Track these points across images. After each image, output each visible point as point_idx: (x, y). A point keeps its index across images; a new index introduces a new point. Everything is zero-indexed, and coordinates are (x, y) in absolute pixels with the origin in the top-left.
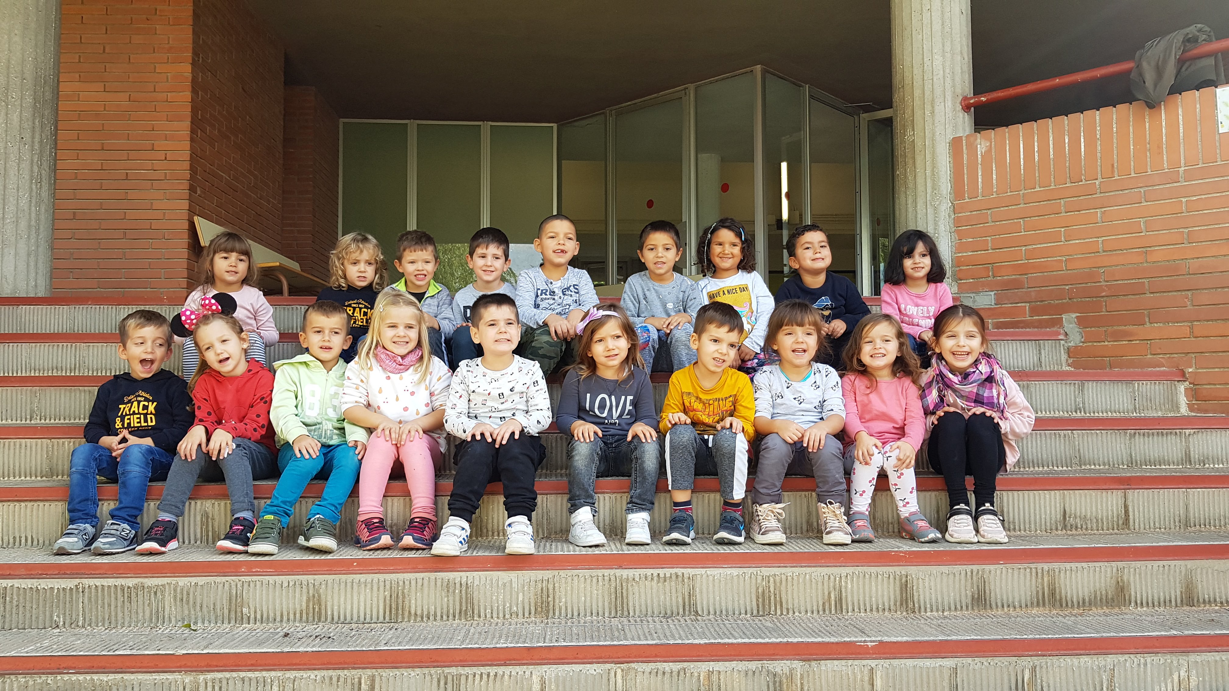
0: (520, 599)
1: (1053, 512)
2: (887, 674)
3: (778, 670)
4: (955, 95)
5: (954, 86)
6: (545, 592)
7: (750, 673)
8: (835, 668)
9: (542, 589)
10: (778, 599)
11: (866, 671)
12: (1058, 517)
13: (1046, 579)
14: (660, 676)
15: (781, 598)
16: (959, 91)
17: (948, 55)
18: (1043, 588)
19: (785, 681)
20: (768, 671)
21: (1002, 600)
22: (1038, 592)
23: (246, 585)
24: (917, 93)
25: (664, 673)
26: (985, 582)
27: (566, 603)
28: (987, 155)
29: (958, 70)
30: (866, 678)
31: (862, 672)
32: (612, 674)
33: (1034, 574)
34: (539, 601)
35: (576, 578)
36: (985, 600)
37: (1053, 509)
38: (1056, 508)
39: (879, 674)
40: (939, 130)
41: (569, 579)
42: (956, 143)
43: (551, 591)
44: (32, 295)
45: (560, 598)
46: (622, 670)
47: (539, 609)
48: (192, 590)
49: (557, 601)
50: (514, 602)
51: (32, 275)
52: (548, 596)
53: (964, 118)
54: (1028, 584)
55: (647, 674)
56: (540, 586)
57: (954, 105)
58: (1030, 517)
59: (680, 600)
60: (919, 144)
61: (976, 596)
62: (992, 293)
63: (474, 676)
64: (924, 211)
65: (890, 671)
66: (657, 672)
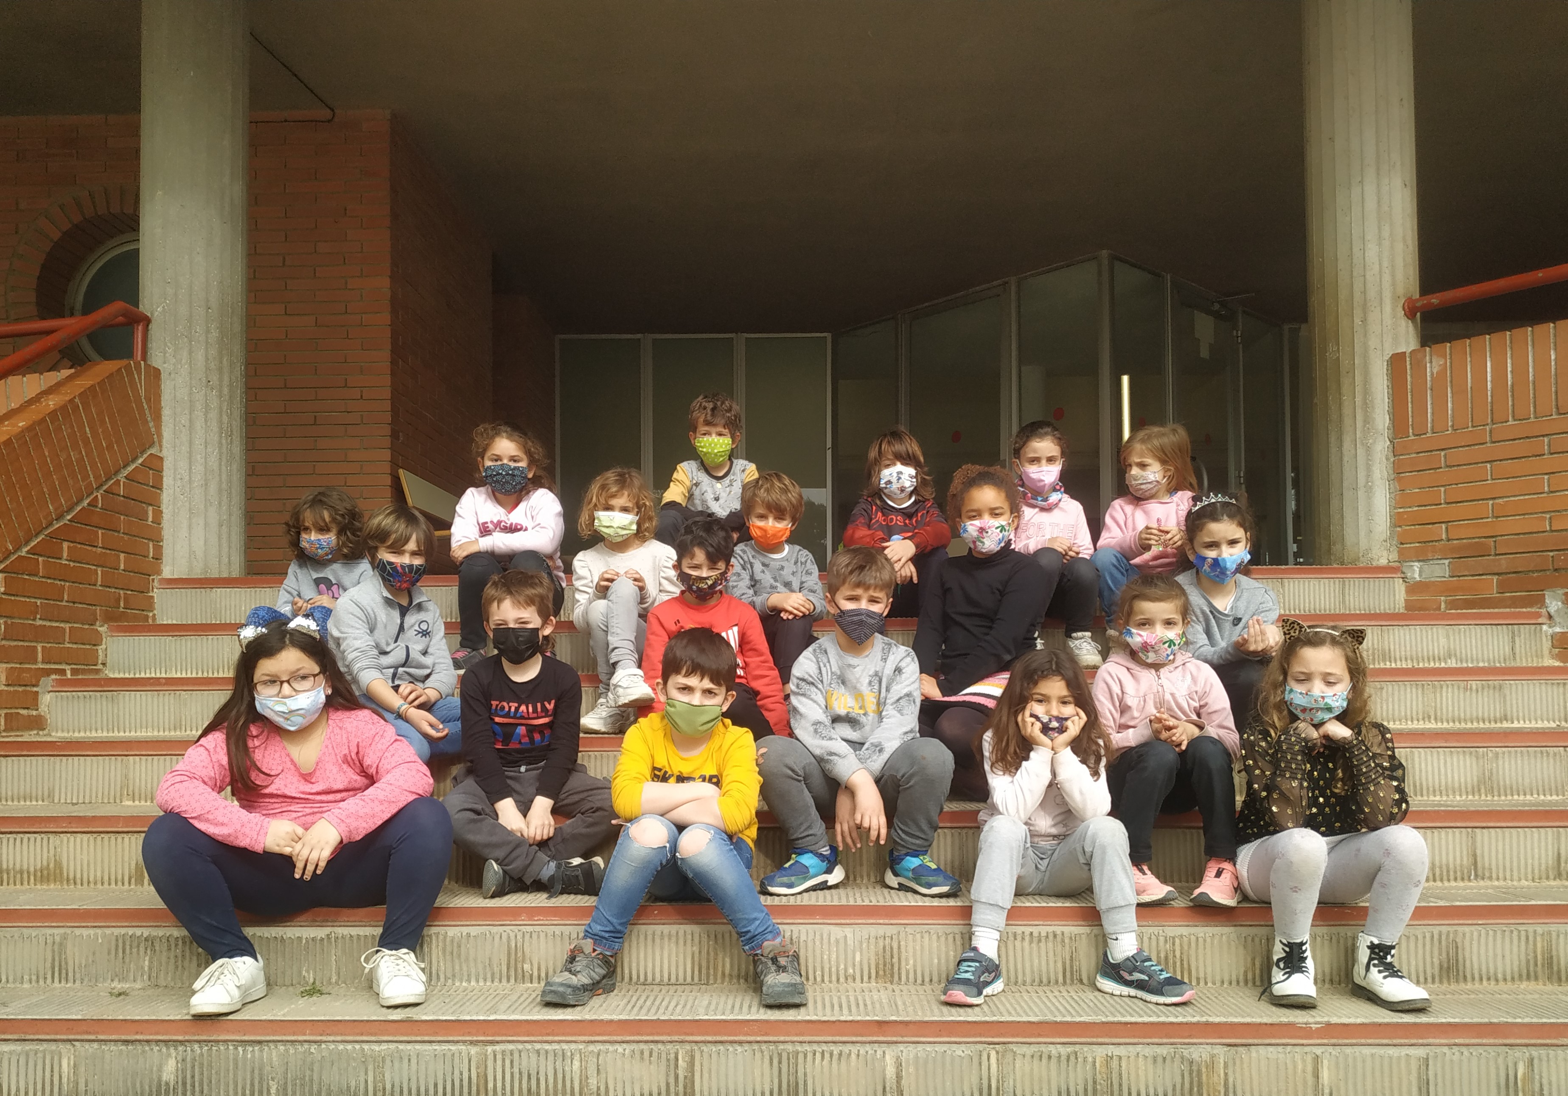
0: (858, 958)
1: (1543, 856)
2: (1337, 1064)
3: (1196, 1056)
4: (1395, 298)
5: (1394, 284)
6: (888, 953)
7: (1160, 1060)
8: (1270, 1056)
9: (884, 948)
10: (1186, 966)
11: (1309, 1059)
12: (1550, 862)
13: (1539, 945)
14: (1044, 1060)
15: (1189, 965)
16: (1401, 291)
17: (1386, 243)
18: (1536, 957)
19: (1204, 1070)
20: (1182, 1058)
21: (1480, 970)
22: (1528, 961)
23: (527, 936)
24: (1343, 295)
25: (1050, 1057)
26: (1457, 947)
27: (915, 966)
28: (1439, 378)
29: (1399, 262)
30: (1309, 1068)
31: (1304, 1061)
32: (985, 1057)
33: (1523, 938)
34: (881, 962)
35: (926, 936)
36: (1458, 971)
37: (1543, 852)
38: (1547, 850)
39: (1325, 1062)
40: (1373, 342)
41: (918, 936)
42: (1396, 362)
43: (895, 951)
44: (225, 575)
45: (907, 960)
46: (997, 1053)
47: (881, 973)
48: (463, 941)
49: (903, 963)
50: (850, 963)
51: (225, 550)
52: (892, 957)
53: (1407, 327)
54: (1515, 950)
55: (1028, 1058)
56: (881, 944)
57: (1394, 310)
58: (1511, 862)
59: (1060, 965)
60: (1345, 363)
61: (1445, 965)
62: (1447, 562)
63: (814, 1054)
64: (1353, 452)
65: (1341, 1059)
66: (1041, 1056)
